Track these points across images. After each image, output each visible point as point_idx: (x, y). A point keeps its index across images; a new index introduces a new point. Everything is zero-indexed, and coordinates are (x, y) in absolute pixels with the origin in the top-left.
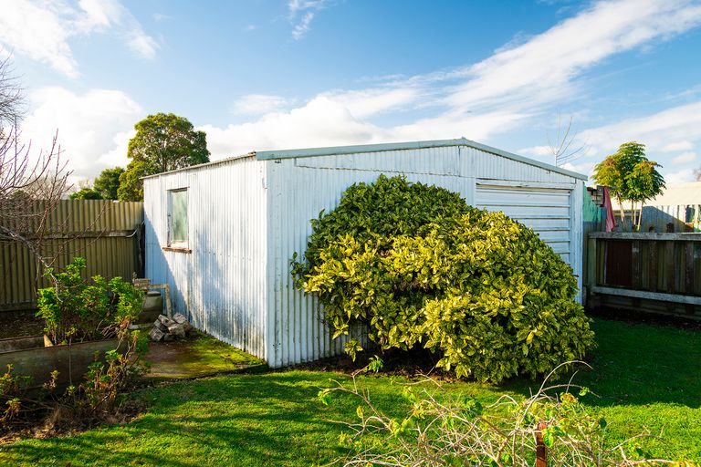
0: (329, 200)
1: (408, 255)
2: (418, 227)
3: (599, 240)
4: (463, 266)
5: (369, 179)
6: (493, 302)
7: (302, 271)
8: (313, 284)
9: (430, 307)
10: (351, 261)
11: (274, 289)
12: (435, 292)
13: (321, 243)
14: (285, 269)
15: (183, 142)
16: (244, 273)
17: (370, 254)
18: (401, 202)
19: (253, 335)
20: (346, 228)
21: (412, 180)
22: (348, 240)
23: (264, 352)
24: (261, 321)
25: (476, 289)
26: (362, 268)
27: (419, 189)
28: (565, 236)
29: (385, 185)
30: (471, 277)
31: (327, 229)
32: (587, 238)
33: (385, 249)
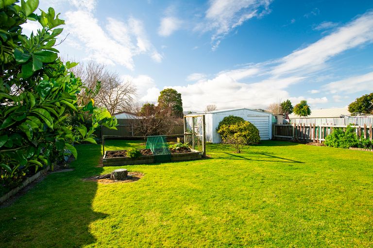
0: (221, 119)
1: (233, 127)
2: (234, 123)
3: (276, 126)
4: (240, 129)
5: (228, 116)
6: (243, 133)
7: (217, 130)
8: (219, 132)
9: (235, 134)
10: (225, 128)
11: (213, 132)
12: (236, 132)
13: (220, 126)
14: (215, 129)
15: (174, 97)
16: (209, 131)
17: (227, 127)
18: (232, 120)
19: (210, 140)
20: (224, 124)
21: (235, 116)
22: (224, 125)
23: (212, 142)
24: (211, 137)
25: (242, 132)
26: (226, 129)
27: (236, 117)
28: (268, 125)
29: (230, 117)
30: (241, 130)
31: (221, 124)
32: (273, 126)
33: (229, 126)
